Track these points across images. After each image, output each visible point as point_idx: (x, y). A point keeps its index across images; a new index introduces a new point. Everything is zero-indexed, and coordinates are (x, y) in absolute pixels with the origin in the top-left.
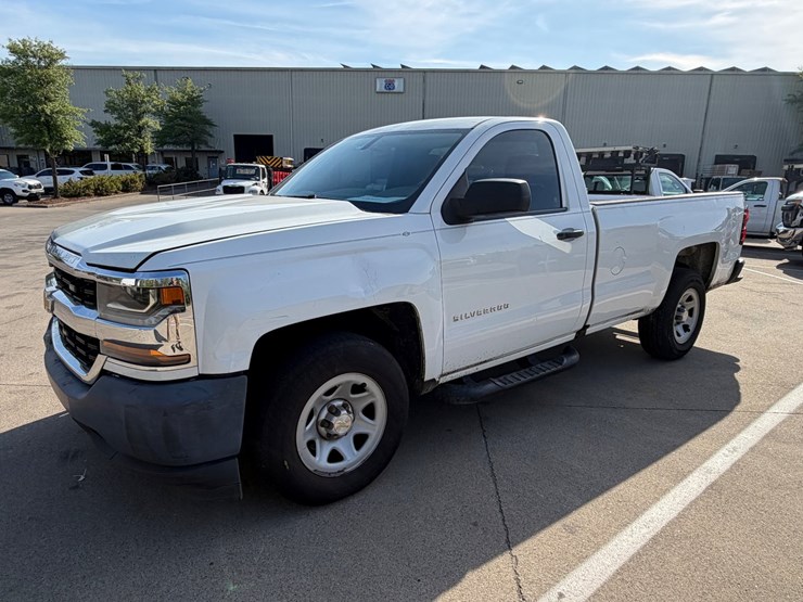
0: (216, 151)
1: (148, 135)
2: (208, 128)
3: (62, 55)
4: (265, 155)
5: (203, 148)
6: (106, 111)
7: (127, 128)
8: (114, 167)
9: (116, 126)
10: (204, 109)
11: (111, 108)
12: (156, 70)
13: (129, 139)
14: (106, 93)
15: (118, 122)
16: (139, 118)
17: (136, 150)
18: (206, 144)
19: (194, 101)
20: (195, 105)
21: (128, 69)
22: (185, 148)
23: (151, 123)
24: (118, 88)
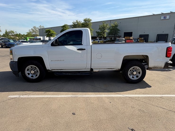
0: (120, 36)
1: (105, 33)
2: (118, 31)
3: (91, 20)
4: (126, 37)
5: (117, 35)
6: (99, 29)
7: (102, 32)
8: (99, 40)
9: (100, 32)
10: (118, 28)
11: (100, 29)
12: (111, 20)
13: (102, 34)
14: (99, 26)
15: (100, 31)
16: (104, 30)
17: (103, 36)
18: (118, 34)
19: (116, 26)
20: (116, 27)
21: (103, 21)
22: (113, 36)
23: (106, 31)
24: (101, 25)
